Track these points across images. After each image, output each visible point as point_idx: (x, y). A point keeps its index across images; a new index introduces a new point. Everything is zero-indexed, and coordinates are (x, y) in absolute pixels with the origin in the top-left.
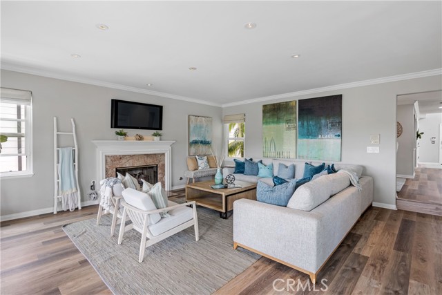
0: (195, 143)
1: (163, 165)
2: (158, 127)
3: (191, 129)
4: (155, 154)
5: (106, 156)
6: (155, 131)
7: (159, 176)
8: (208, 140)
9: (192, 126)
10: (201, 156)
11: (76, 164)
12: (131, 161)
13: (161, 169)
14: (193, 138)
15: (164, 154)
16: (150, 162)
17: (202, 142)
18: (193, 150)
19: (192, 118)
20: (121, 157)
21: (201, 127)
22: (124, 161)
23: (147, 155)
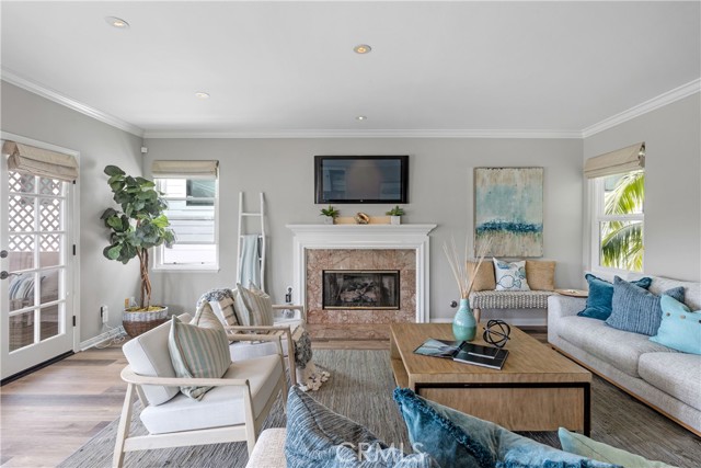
0: (493, 228)
1: (412, 273)
2: (398, 197)
3: (481, 197)
4: (394, 250)
5: (306, 250)
6: (393, 206)
7: (403, 293)
8: (529, 221)
9: (482, 191)
10: (507, 260)
11: (263, 259)
12: (347, 260)
13: (408, 279)
14: (487, 218)
15: (413, 251)
16: (384, 265)
17: (511, 227)
18: (486, 243)
19: (484, 174)
20: (331, 253)
21: (509, 192)
22: (335, 259)
23: (378, 252)
